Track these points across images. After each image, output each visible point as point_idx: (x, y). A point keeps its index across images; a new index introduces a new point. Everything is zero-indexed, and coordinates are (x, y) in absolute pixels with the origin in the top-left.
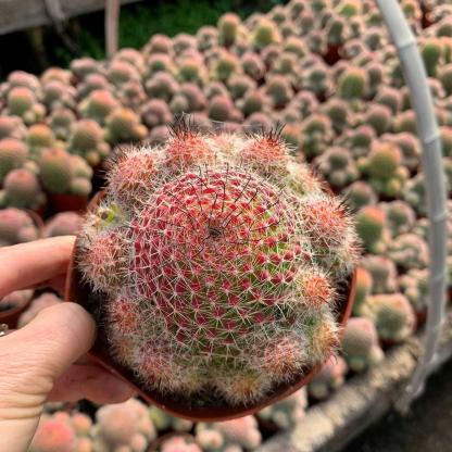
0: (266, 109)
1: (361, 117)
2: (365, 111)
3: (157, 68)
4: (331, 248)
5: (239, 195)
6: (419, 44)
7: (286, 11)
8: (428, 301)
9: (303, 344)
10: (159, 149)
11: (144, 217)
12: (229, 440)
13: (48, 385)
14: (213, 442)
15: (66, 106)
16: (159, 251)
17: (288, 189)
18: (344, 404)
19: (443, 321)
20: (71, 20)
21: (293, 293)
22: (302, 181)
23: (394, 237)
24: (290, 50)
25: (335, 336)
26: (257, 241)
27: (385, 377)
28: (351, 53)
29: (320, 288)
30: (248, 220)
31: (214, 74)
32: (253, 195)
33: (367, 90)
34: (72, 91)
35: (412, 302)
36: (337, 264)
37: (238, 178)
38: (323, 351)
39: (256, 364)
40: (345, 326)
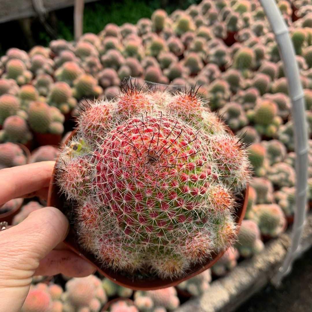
0: (185, 76)
1: (249, 82)
2: (252, 78)
3: (110, 47)
4: (232, 171)
5: (169, 134)
6: (290, 32)
7: (198, 9)
8: (295, 209)
9: (212, 237)
10: (113, 101)
11: (103, 149)
12: (157, 304)
13: (36, 263)
14: (146, 305)
15: (47, 72)
16: (113, 172)
17: (202, 130)
18: (236, 279)
19: (305, 223)
20: (50, 13)
21: (205, 202)
22: (212, 125)
23: (272, 165)
24: (201, 35)
25: (234, 232)
26: (181, 166)
27: (265, 261)
28: (243, 38)
29: (224, 198)
30: (175, 151)
31: (149, 51)
32: (179, 134)
33: (254, 63)
34: (51, 62)
35: (284, 210)
36: (235, 182)
37: (168, 122)
38: (225, 242)
39: (179, 250)
40: (240, 225)
